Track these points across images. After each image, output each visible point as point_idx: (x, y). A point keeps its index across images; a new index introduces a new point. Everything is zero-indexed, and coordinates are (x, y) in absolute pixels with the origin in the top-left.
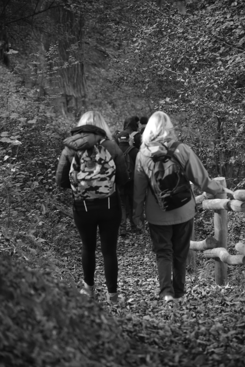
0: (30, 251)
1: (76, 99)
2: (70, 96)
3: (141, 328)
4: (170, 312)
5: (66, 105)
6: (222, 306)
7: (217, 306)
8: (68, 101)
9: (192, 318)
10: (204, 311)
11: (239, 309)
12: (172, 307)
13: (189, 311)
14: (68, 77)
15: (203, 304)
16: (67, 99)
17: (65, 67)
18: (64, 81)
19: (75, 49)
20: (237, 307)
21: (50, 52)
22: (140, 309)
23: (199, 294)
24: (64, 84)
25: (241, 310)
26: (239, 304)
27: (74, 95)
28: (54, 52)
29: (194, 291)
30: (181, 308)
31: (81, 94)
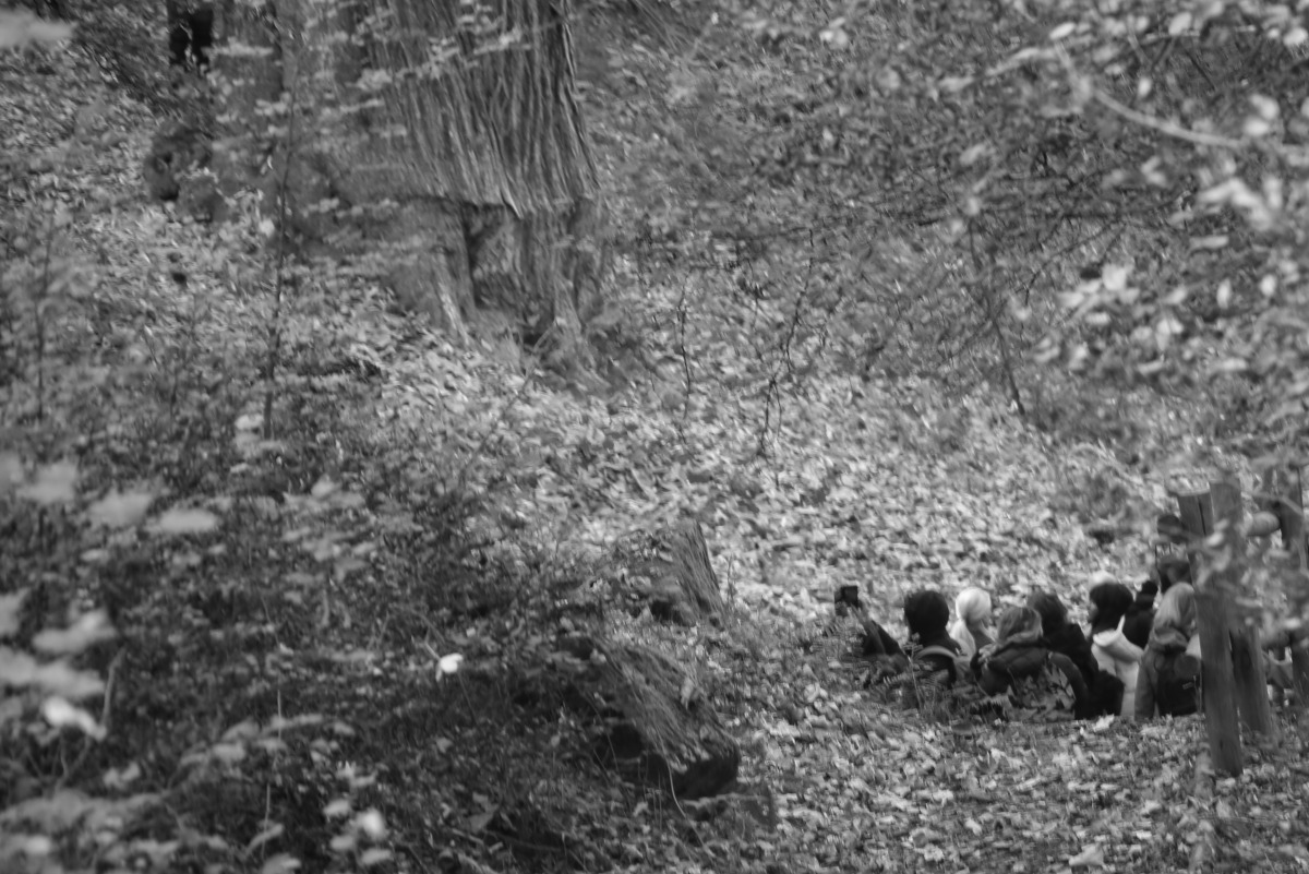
1: (525, 228)
2: (487, 207)
5: (464, 267)
8: (473, 242)
16: (466, 227)
17: (437, 72)
24: (447, 140)
27: (511, 201)
31: (553, 196)
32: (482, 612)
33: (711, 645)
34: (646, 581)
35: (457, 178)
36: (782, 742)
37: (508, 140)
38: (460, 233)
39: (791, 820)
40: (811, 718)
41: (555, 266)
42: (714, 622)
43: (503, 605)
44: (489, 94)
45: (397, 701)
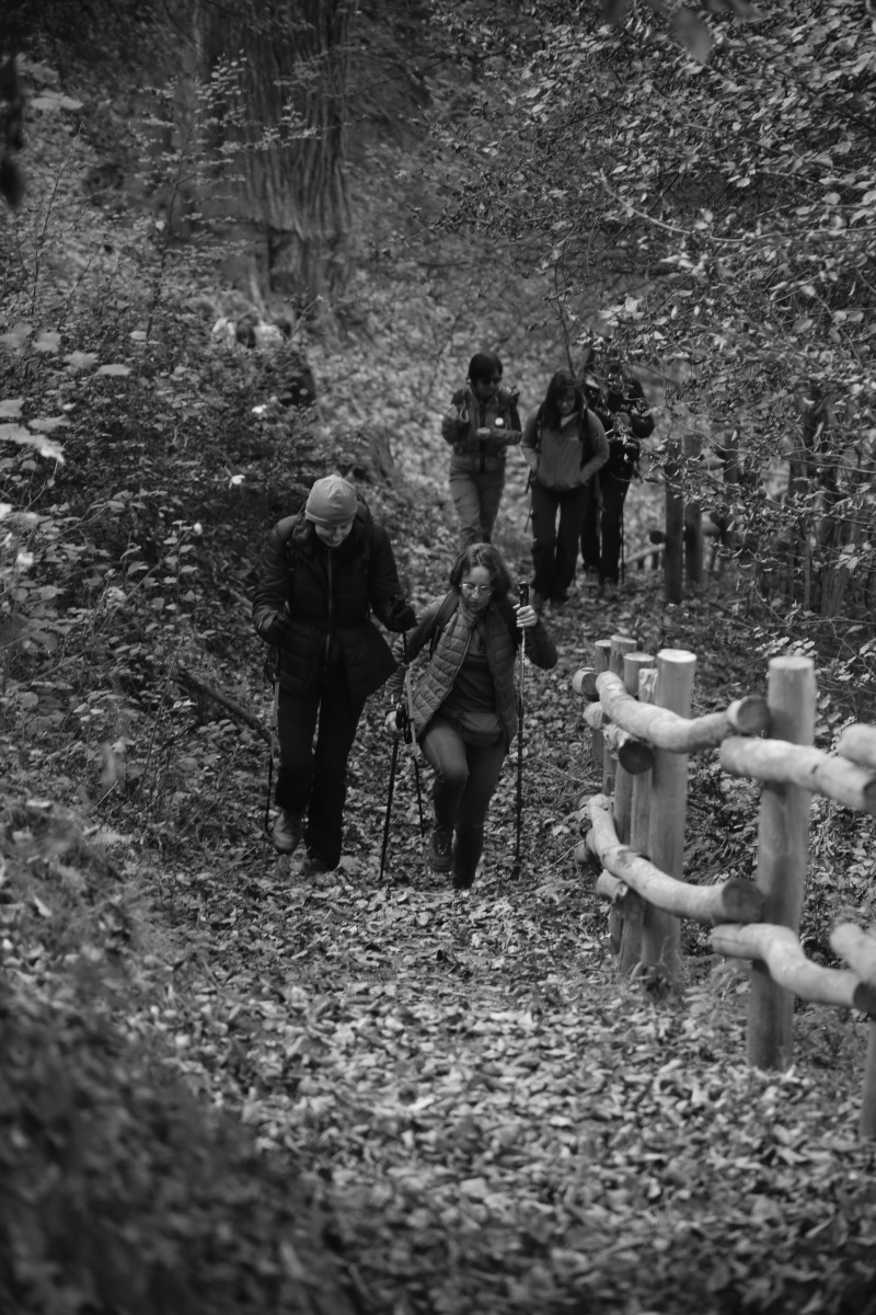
0: (59, 878)
1: (305, 246)
2: (284, 232)
3: (442, 1266)
4: (564, 1171)
5: (266, 266)
6: (762, 1161)
7: (742, 1162)
8: (273, 252)
9: (645, 1202)
10: (693, 1178)
11: (826, 1183)
12: (574, 1150)
13: (639, 1173)
14: (282, 163)
15: (692, 1149)
16: (270, 242)
17: (265, 147)
18: (265, 175)
19: (306, 81)
20: (820, 1171)
21: (215, 85)
22: (451, 1150)
23: (681, 1097)
24: (264, 188)
25: (833, 1186)
26: (826, 1162)
27: (299, 229)
28: (228, 88)
29: (664, 1085)
30: (608, 1156)
31: (323, 228)
32: (257, 457)
33: (386, 497)
34: (352, 456)
35: (267, 211)
36: (420, 557)
37: (301, 193)
38: (265, 245)
39: (420, 600)
40: (438, 546)
41: (320, 271)
42: (389, 484)
43: (269, 454)
44: (292, 163)
45: (205, 498)
